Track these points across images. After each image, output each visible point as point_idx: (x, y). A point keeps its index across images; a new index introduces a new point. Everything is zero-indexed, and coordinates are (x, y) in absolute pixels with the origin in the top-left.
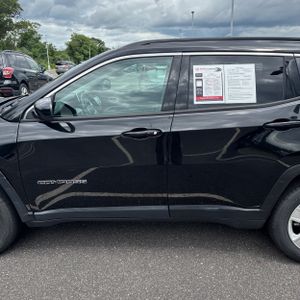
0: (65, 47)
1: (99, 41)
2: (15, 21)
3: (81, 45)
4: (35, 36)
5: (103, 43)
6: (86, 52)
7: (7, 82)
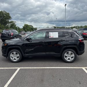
0: (22, 28)
1: (32, 26)
2: (9, 21)
3: (27, 27)
4: (15, 25)
5: (33, 26)
6: (28, 29)
7: (12, 36)
